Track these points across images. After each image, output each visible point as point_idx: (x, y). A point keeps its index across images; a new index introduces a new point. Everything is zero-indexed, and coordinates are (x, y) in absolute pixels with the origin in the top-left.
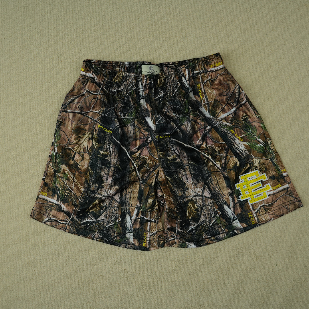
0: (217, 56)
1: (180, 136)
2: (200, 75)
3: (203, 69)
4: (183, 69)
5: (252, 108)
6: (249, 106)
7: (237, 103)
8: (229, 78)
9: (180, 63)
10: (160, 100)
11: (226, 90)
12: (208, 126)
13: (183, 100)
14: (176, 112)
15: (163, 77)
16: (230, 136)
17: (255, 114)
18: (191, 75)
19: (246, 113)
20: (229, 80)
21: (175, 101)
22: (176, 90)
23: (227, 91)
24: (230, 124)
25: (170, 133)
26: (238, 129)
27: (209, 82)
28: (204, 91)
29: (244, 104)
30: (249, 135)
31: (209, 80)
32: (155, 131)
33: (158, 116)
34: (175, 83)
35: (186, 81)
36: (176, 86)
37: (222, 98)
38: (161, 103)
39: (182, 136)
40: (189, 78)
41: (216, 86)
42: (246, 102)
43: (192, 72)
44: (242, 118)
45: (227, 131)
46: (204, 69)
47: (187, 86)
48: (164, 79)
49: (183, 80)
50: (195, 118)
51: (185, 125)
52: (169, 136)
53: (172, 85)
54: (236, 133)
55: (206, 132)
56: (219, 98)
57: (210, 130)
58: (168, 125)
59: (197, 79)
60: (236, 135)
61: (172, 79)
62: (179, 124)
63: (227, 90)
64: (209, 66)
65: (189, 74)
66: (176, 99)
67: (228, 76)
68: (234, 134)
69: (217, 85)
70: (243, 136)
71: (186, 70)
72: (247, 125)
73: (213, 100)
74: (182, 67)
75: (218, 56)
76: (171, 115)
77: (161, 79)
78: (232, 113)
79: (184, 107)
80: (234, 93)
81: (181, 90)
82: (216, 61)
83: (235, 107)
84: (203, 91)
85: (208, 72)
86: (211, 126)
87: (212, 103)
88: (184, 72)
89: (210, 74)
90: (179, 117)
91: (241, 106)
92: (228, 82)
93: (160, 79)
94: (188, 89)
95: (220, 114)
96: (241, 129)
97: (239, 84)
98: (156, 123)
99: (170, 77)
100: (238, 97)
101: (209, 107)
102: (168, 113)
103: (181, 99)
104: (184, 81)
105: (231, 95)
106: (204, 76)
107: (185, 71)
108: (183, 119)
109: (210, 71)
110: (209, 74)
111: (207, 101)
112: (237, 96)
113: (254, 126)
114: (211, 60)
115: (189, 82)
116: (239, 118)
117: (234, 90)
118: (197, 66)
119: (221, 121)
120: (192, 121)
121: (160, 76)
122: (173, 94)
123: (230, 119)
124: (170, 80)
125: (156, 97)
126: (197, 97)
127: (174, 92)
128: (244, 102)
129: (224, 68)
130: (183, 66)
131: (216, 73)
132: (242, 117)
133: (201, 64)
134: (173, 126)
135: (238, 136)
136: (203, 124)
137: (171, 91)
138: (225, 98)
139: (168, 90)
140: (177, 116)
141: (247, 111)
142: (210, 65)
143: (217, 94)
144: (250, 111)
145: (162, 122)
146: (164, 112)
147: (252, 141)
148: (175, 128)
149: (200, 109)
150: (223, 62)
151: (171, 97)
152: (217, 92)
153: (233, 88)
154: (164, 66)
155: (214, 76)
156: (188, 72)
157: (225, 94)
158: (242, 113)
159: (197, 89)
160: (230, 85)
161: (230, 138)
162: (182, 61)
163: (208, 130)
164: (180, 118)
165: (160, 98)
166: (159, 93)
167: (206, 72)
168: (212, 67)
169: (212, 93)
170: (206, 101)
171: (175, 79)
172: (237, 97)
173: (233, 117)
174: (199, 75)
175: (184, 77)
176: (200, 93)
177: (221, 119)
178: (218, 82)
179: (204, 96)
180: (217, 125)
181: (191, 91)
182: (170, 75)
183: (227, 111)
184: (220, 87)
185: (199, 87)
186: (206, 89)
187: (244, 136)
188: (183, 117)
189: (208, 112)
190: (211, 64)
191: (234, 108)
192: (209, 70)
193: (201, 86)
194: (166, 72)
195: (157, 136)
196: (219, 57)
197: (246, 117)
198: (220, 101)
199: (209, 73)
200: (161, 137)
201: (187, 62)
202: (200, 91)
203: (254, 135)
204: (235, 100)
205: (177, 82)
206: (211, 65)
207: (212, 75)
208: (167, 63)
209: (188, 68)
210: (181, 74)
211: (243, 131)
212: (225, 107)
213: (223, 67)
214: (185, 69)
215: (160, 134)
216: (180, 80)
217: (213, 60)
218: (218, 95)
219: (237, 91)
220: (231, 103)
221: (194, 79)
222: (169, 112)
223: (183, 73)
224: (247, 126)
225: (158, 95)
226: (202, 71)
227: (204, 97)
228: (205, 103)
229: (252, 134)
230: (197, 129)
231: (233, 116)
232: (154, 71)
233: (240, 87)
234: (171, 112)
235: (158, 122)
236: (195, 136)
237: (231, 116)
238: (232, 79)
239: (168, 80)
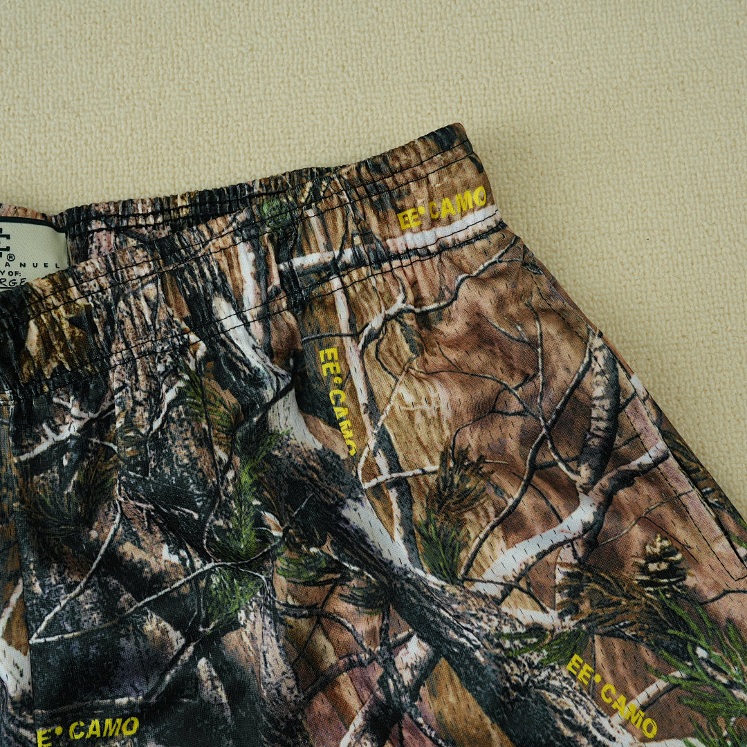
0: (444, 149)
1: (215, 711)
2: (336, 283)
3: (357, 240)
4: (220, 243)
5: (704, 496)
6: (683, 485)
7: (595, 461)
8: (535, 298)
9: (202, 203)
10: (65, 462)
11: (518, 380)
12: (409, 637)
13: (225, 458)
14: (181, 541)
15: (69, 302)
16: (569, 712)
17: (726, 533)
18: (276, 281)
19: (667, 535)
20: (536, 314)
21: (167, 470)
22: (170, 396)
23: (530, 387)
24: (561, 616)
25: (147, 697)
26: (617, 646)
27: (398, 328)
28: (371, 394)
29: (647, 473)
30: (691, 678)
31: (400, 313)
32: (26, 703)
33: (42, 586)
34: (163, 340)
35: (247, 325)
36: (176, 360)
37: (496, 434)
38: (70, 489)
39: (228, 713)
40: (267, 302)
41: (453, 355)
42: (665, 457)
43: (278, 262)
44: (644, 570)
45: (544, 674)
46: (364, 242)
47: (248, 365)
48: (82, 321)
49: (222, 315)
50: (314, 594)
51: (249, 627)
52: (130, 727)
53: (142, 355)
54: (609, 677)
55: (399, 694)
56: (476, 435)
57: (425, 671)
58: (123, 641)
59: (319, 314)
60: (608, 694)
61: (141, 314)
62: (206, 625)
63: (527, 378)
64: (392, 216)
65: (262, 274)
66: (170, 455)
67: (528, 281)
68: (592, 691)
69: (455, 344)
70: (652, 690)
71: (243, 248)
72: (680, 612)
73: (437, 459)
74: (211, 231)
75: (449, 148)
76: (152, 561)
77: (53, 320)
78: (570, 536)
79: (228, 515)
80: (575, 399)
81: (212, 385)
82: (440, 179)
83: (586, 492)
84: (363, 398)
85: (390, 257)
86: (429, 643)
87: (432, 479)
88: (224, 265)
89: (408, 270)
90: (210, 572)
91: (627, 480)
92: (534, 329)
93: (39, 324)
94: (255, 380)
95: (485, 548)
96: (636, 640)
97: (606, 342)
98: (33, 640)
99: (122, 304)
100: (607, 429)
101: (412, 502)
102: (128, 548)
103: (212, 452)
104: (227, 324)
105: (559, 413)
106: (365, 287)
107: (229, 257)
108: (232, 586)
109: (401, 249)
110: (398, 273)
111: (394, 466)
112: (599, 419)
113: (729, 620)
114: (408, 174)
115: (267, 330)
116: (622, 566)
117: (578, 382)
118: (315, 222)
119: (498, 602)
120: (290, 620)
121: (42, 298)
122: (151, 420)
123: (559, 577)
124: (128, 321)
125: (38, 441)
126: (324, 427)
127: (159, 401)
128: (645, 460)
129: (501, 226)
130: (220, 220)
131: (447, 263)
132: (642, 562)
133: (342, 204)
134: (164, 644)
135: (622, 699)
136: (372, 633)
137: (140, 396)
138: (511, 431)
139: (120, 389)
140: (194, 570)
141: (668, 514)
142: (403, 209)
143: (462, 409)
144: (692, 512)
145: (77, 625)
146: (99, 543)
147: (721, 722)
148: (182, 651)
149: (345, 513)
150: (488, 191)
151: (138, 443)
152: (460, 395)
153: (573, 369)
154: (95, 225)
155: (431, 284)
156: (256, 263)
157: (515, 405)
158: (637, 534)
159: (318, 378)
160: (548, 345)
161: (567, 733)
162: (219, 191)
163: (407, 677)
164: (215, 580)
165: (61, 447)
166: (54, 416)
167: (379, 262)
168: (414, 225)
169: (425, 407)
170: (385, 469)
171: (162, 316)
172: (602, 425)
173: (581, 563)
174: (327, 280)
175: (228, 299)
176: (340, 412)
177: (495, 591)
178: (466, 328)
179: (369, 428)
180: (471, 636)
181: (279, 395)
182: (120, 288)
183: (538, 529)
184: (477, 360)
185: (331, 365)
186: (382, 383)
187: (660, 694)
188: (236, 573)
189: (406, 540)
190: (408, 203)
191: (582, 496)
192: (397, 244)
193: (348, 355)
194: (90, 269)
195: (40, 732)
196: (459, 151)
197: (671, 564)
198: (482, 459)
199: (396, 263)
200: (77, 731)
201: (251, 197)
202: (337, 398)
203: (731, 685)
204: (585, 445)
205: (183, 332)
206: (409, 212)
207: (420, 278)
208: (115, 204)
209: (250, 232)
210: (203, 275)
211: (648, 656)
212: (518, 501)
213: (491, 223)
214: (235, 244)
215: (63, 715)
216: (204, 321)
217: (417, 178)
218: (467, 418)
219: (599, 391)
220: (556, 464)
221: (301, 307)
222: (137, 542)
223: (222, 273)
224: (680, 623)
225: (48, 431)
226: (348, 255)
227: (372, 442)
228: (381, 479)
229: (713, 678)
230: (331, 658)
231: (580, 554)
232: (14, 266)
233: (614, 360)
234: (147, 540)
235: (48, 632)
236: (321, 706)
237: (566, 555)
238: (557, 304)
239: (110, 321)
